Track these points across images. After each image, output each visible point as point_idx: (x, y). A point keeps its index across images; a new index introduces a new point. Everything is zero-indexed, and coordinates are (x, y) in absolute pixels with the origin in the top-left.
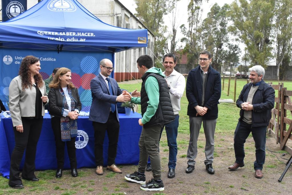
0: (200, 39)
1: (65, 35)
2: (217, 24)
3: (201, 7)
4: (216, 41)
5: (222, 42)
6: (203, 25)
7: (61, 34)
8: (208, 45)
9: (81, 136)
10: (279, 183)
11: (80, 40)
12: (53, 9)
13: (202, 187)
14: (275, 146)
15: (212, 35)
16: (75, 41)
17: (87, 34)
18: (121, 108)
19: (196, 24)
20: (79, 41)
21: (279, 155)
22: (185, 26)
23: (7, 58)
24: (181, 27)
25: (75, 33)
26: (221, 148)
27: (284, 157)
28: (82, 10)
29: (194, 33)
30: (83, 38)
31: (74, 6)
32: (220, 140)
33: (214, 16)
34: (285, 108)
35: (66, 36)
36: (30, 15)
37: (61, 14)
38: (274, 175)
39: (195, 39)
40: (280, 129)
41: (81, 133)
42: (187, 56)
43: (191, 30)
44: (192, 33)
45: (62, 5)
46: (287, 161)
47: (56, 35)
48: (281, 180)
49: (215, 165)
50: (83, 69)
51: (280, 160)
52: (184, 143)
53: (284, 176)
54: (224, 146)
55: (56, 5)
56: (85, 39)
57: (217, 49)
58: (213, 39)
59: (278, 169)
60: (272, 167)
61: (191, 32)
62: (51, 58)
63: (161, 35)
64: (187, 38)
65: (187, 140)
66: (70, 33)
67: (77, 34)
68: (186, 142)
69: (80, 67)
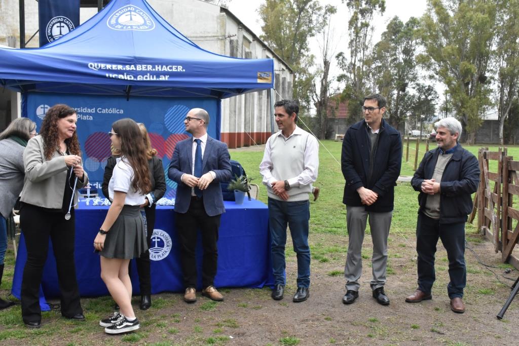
0: (369, 77)
1: (134, 69)
2: (398, 52)
3: (371, 24)
4: (396, 79)
5: (407, 81)
6: (373, 53)
7: (128, 68)
8: (382, 87)
9: (159, 240)
10: (499, 321)
11: (160, 77)
12: (116, 27)
13: (365, 328)
14: (493, 257)
15: (389, 69)
16: (152, 79)
17: (171, 68)
18: (227, 191)
19: (362, 51)
20: (158, 79)
21: (499, 272)
22: (345, 55)
23: (43, 109)
24: (338, 57)
25: (151, 66)
26: (400, 259)
27: (508, 276)
28: (165, 27)
29: (359, 67)
30: (165, 74)
31: (151, 22)
32: (399, 246)
33: (393, 37)
34: (510, 192)
35: (136, 70)
36: (78, 36)
37: (128, 35)
38: (490, 307)
39: (361, 76)
40: (501, 226)
41: (159, 234)
42: (347, 105)
43: (355, 62)
44: (356, 67)
45: (131, 19)
46: (513, 282)
47: (119, 69)
48: (503, 316)
49: (389, 289)
50: (169, 127)
51: (500, 280)
52: (337, 251)
53: (507, 309)
54: (405, 256)
55: (120, 21)
56: (168, 76)
57: (398, 94)
58: (391, 76)
59: (498, 296)
60: (486, 294)
61: (354, 65)
62: (116, 110)
63: (304, 71)
64: (348, 75)
65: (342, 246)
66: (143, 66)
67: (154, 67)
68: (340, 249)
69: (164, 124)
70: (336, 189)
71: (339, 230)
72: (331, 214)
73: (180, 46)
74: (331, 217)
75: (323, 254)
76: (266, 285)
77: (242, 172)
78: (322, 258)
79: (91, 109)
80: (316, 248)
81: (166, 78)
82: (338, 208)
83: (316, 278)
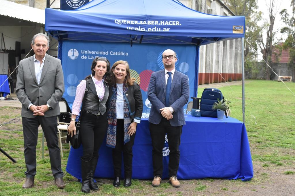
1: (146, 24)
7: (141, 23)
11: (163, 29)
16: (157, 31)
17: (171, 23)
18: (212, 110)
20: (162, 31)
22: (287, 12)
23: (72, 52)
24: (281, 13)
25: (157, 22)
30: (167, 27)
35: (147, 25)
42: (289, 52)
47: (135, 24)
52: (288, 159)
56: (169, 29)
62: (123, 53)
63: (253, 25)
64: (290, 27)
65: (292, 156)
66: (152, 21)
67: (159, 22)
68: (291, 158)
69: (157, 64)
70: (284, 117)
71: (289, 145)
72: (282, 134)
73: (176, 7)
74: (282, 136)
75: (279, 160)
76: (239, 177)
77: (222, 97)
78: (278, 163)
79: (105, 52)
80: (273, 157)
81: (168, 30)
82: (287, 130)
83: (275, 175)
